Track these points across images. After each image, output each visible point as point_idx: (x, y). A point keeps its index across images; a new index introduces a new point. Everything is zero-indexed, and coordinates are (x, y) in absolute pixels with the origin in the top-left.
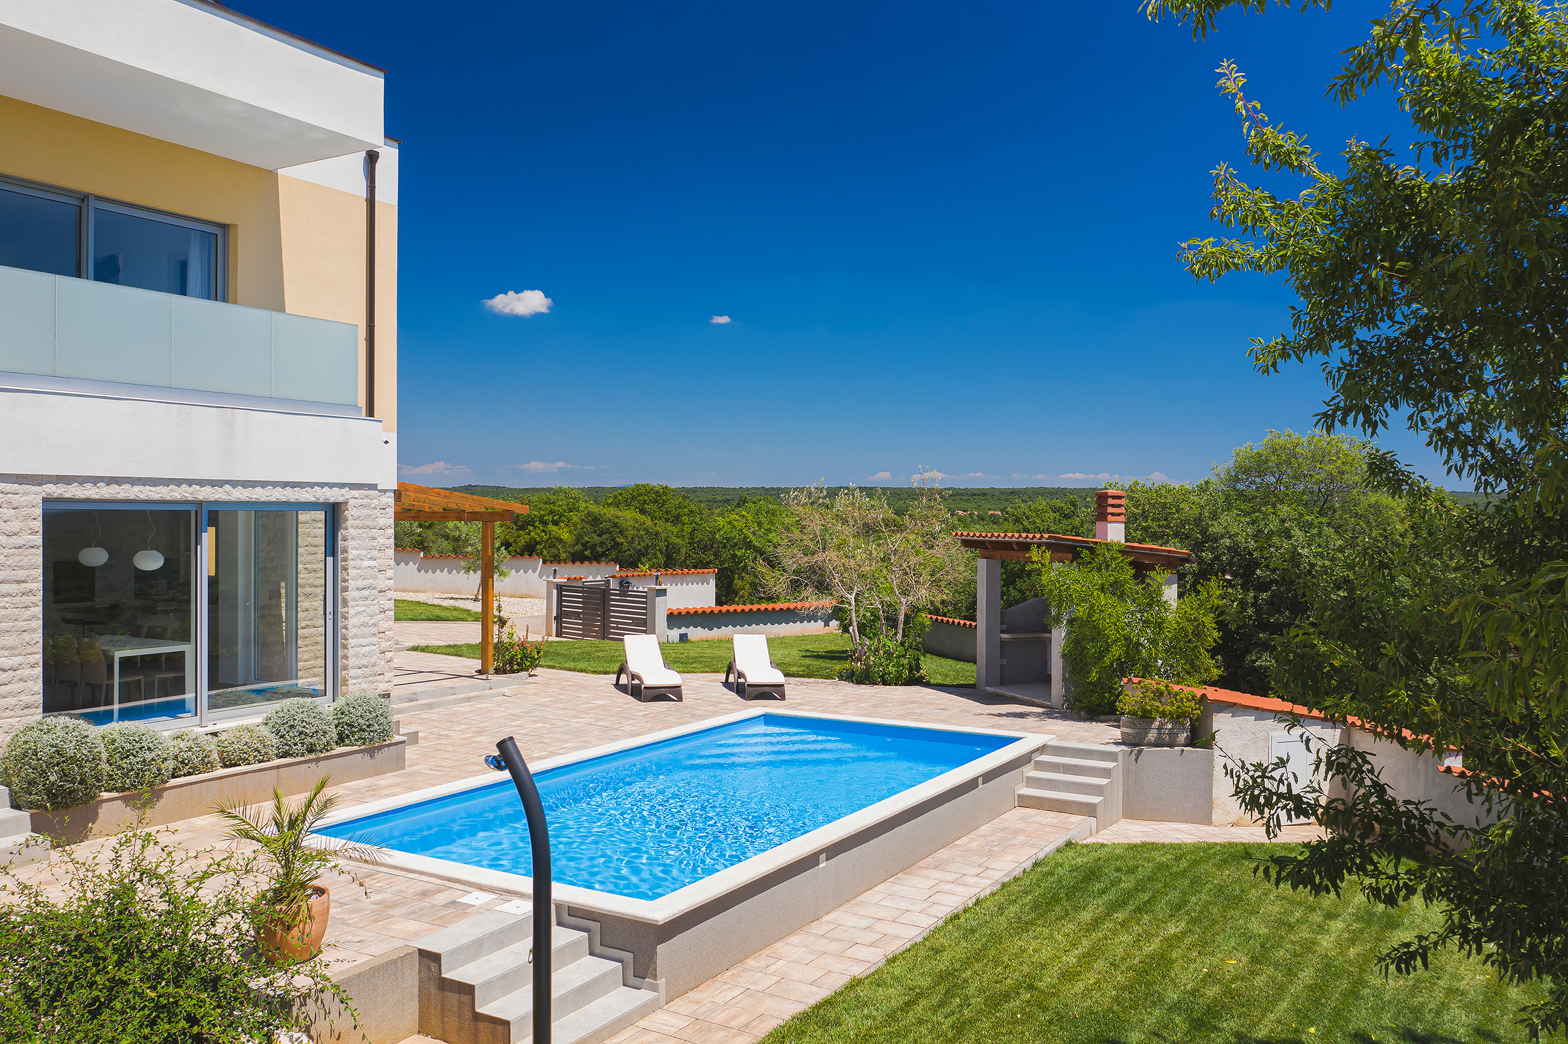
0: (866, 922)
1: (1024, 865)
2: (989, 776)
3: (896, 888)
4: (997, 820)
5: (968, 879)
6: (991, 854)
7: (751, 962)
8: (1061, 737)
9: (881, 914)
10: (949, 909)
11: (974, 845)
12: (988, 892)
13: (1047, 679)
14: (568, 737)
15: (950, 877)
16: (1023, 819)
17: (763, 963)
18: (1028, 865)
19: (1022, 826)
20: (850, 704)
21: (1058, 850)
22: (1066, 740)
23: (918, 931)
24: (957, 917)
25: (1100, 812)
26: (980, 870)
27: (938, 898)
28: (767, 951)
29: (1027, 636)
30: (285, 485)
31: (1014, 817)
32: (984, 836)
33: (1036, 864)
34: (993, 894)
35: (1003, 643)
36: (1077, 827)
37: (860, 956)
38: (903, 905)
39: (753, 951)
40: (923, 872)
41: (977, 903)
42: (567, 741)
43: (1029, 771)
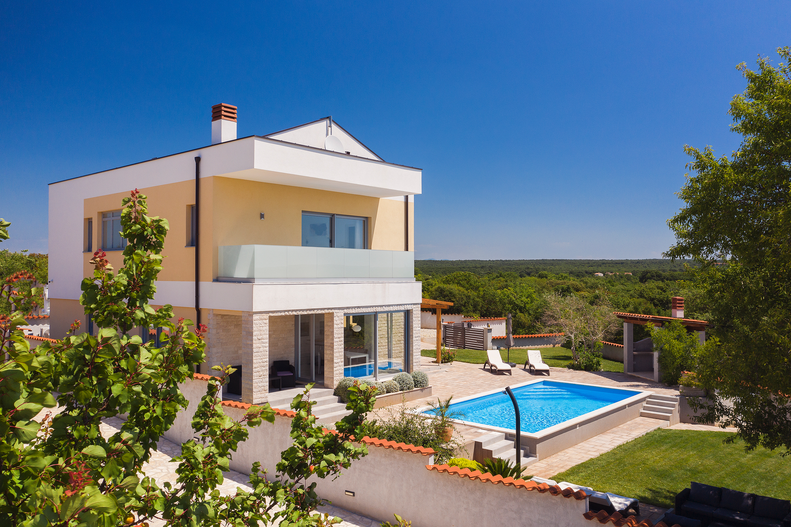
0: (593, 446)
1: (643, 434)
2: (630, 405)
3: (600, 438)
4: (633, 420)
5: (623, 437)
6: (631, 430)
7: (559, 453)
8: (657, 392)
9: (596, 444)
10: (618, 444)
11: (625, 427)
12: (630, 440)
13: (652, 370)
14: (478, 387)
15: (617, 436)
16: (642, 420)
17: (563, 454)
18: (644, 434)
19: (642, 422)
20: (575, 378)
21: (655, 430)
22: (659, 393)
23: (609, 449)
24: (621, 446)
25: (671, 419)
26: (628, 434)
27: (614, 441)
28: (563, 451)
29: (644, 353)
30: (397, 305)
31: (640, 419)
32: (629, 425)
33: (647, 434)
34: (632, 441)
35: (634, 355)
36: (663, 424)
37: (592, 454)
38: (603, 442)
39: (560, 451)
40: (608, 434)
41: (627, 443)
42: (478, 388)
43: (644, 404)
